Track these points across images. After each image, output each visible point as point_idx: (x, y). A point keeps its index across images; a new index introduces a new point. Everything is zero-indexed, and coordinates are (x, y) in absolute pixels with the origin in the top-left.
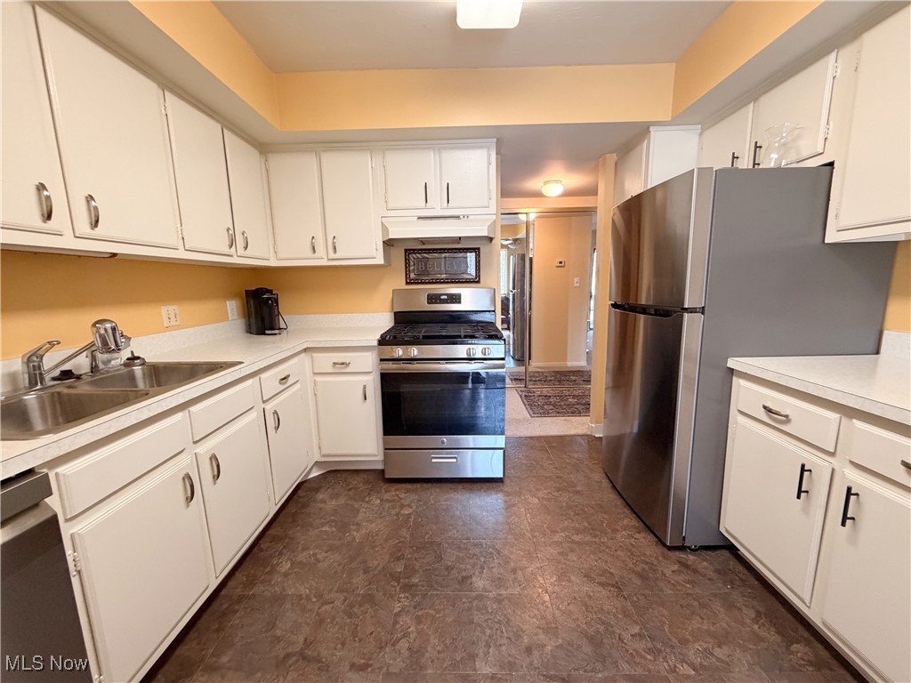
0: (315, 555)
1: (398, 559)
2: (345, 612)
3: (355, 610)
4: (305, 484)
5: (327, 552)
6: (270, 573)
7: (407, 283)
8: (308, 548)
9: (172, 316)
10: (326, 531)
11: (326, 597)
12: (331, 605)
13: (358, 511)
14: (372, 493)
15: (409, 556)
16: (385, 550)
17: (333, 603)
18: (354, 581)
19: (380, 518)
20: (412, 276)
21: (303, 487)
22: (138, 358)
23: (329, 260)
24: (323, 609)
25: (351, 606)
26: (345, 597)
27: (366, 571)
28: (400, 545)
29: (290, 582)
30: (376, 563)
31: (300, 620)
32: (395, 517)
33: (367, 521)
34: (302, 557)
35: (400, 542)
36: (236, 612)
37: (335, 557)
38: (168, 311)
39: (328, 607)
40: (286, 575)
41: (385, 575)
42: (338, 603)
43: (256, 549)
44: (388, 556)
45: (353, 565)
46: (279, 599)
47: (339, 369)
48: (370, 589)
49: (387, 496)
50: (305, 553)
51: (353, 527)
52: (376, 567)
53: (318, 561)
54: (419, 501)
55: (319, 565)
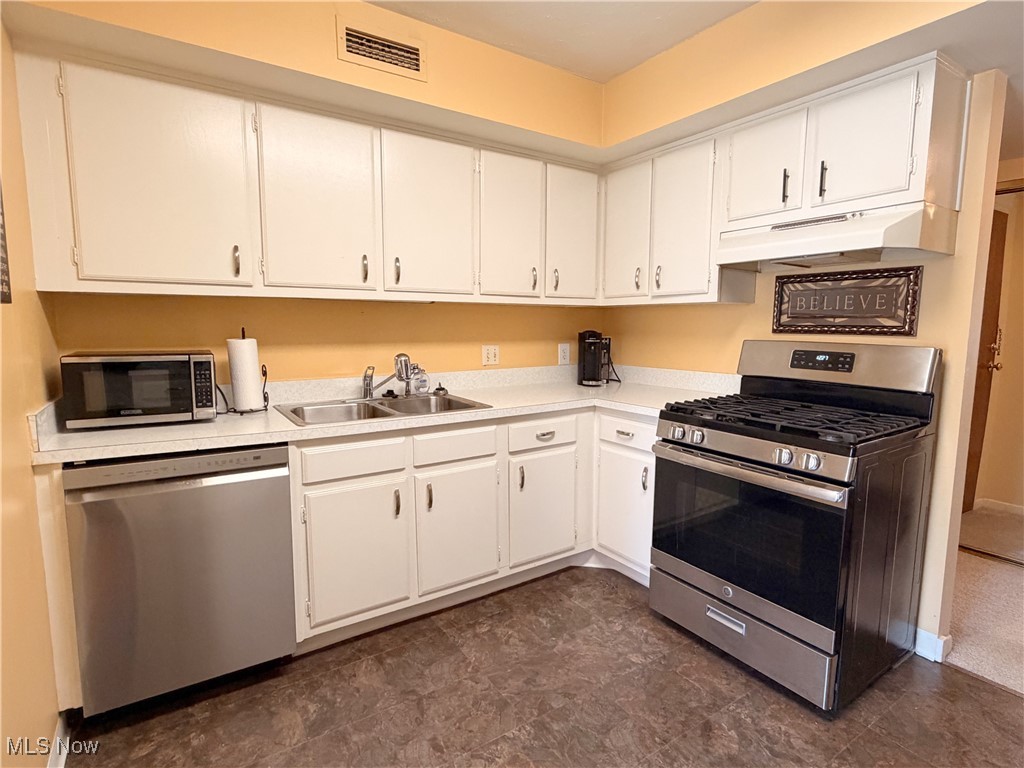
0: (510, 636)
1: (566, 695)
2: (476, 697)
3: (483, 703)
4: (574, 571)
5: (521, 641)
6: (469, 626)
7: (774, 331)
8: (512, 627)
9: (491, 356)
10: (541, 623)
11: (479, 675)
12: (474, 684)
13: (589, 625)
14: (623, 616)
15: (580, 702)
16: (565, 678)
17: (477, 683)
18: (510, 681)
19: (600, 645)
20: (784, 319)
21: (570, 571)
22: (443, 389)
23: (654, 297)
24: (466, 681)
25: (485, 698)
26: (490, 687)
27: (527, 682)
28: (586, 684)
29: (471, 644)
30: (544, 681)
31: (445, 676)
32: (615, 656)
33: (585, 640)
34: (499, 631)
35: (588, 682)
36: (425, 636)
37: (522, 651)
38: (489, 351)
39: (470, 683)
40: (476, 635)
41: (536, 699)
42: (479, 687)
43: (481, 602)
44: (561, 685)
45: (524, 668)
46: (453, 648)
47: (622, 439)
48: (511, 698)
49: (634, 629)
50: (506, 630)
51: (566, 636)
52: (539, 686)
53: (507, 642)
54: (664, 657)
55: (505, 647)
